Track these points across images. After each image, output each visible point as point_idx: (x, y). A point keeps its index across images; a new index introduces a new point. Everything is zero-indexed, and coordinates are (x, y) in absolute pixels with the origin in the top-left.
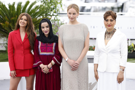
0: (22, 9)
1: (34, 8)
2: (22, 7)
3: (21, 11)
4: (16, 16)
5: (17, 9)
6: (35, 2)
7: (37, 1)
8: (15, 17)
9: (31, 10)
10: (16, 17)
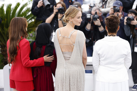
0: (12, 12)
1: (25, 11)
2: (12, 9)
3: (10, 13)
4: (6, 19)
5: (6, 12)
6: (26, 5)
7: (28, 3)
8: (4, 20)
9: (21, 13)
10: (6, 21)
